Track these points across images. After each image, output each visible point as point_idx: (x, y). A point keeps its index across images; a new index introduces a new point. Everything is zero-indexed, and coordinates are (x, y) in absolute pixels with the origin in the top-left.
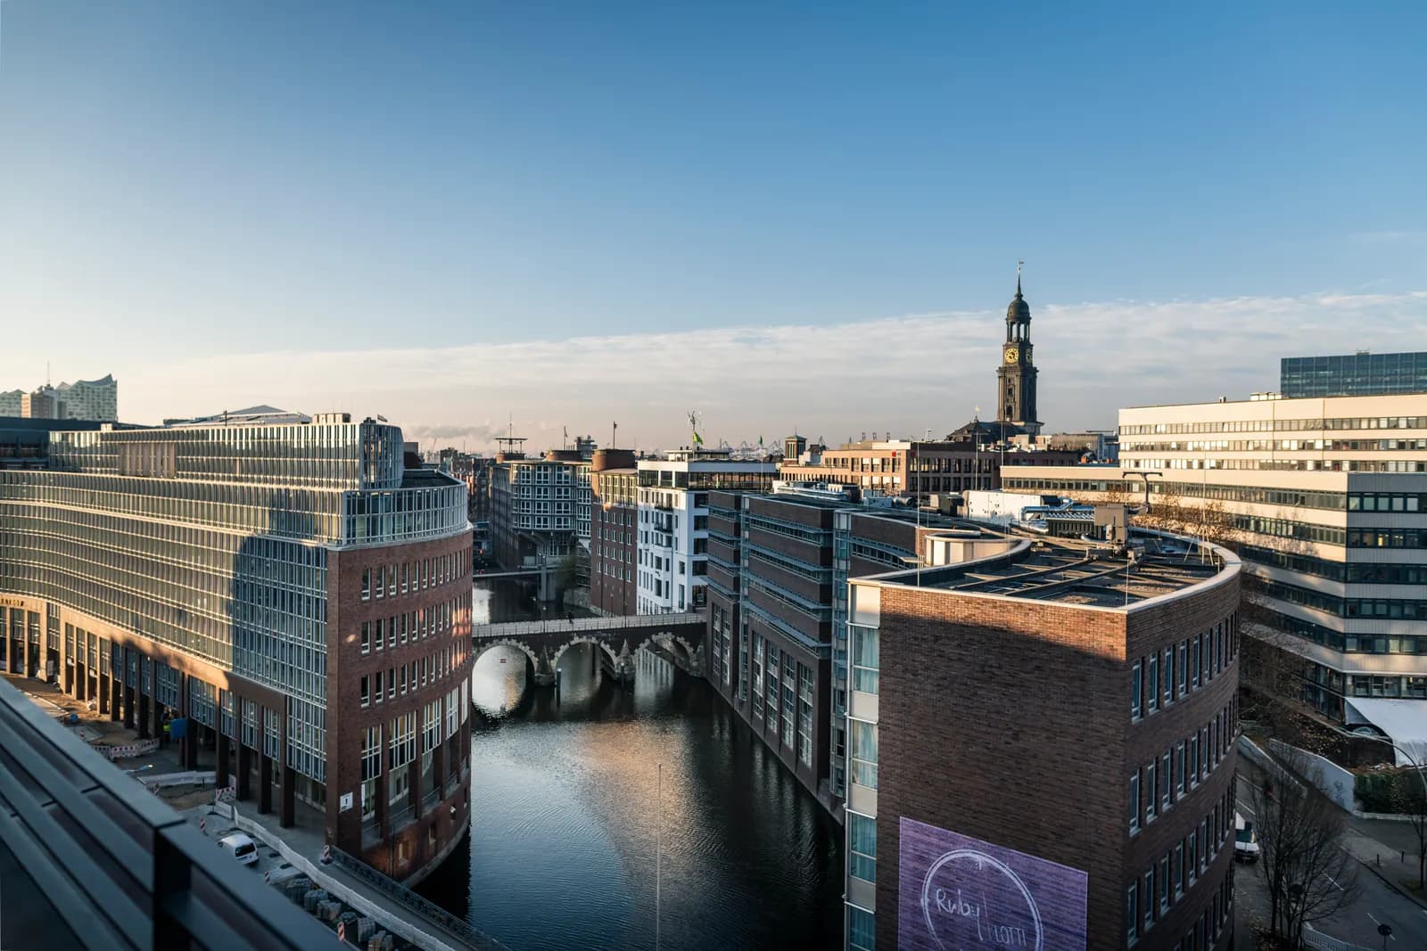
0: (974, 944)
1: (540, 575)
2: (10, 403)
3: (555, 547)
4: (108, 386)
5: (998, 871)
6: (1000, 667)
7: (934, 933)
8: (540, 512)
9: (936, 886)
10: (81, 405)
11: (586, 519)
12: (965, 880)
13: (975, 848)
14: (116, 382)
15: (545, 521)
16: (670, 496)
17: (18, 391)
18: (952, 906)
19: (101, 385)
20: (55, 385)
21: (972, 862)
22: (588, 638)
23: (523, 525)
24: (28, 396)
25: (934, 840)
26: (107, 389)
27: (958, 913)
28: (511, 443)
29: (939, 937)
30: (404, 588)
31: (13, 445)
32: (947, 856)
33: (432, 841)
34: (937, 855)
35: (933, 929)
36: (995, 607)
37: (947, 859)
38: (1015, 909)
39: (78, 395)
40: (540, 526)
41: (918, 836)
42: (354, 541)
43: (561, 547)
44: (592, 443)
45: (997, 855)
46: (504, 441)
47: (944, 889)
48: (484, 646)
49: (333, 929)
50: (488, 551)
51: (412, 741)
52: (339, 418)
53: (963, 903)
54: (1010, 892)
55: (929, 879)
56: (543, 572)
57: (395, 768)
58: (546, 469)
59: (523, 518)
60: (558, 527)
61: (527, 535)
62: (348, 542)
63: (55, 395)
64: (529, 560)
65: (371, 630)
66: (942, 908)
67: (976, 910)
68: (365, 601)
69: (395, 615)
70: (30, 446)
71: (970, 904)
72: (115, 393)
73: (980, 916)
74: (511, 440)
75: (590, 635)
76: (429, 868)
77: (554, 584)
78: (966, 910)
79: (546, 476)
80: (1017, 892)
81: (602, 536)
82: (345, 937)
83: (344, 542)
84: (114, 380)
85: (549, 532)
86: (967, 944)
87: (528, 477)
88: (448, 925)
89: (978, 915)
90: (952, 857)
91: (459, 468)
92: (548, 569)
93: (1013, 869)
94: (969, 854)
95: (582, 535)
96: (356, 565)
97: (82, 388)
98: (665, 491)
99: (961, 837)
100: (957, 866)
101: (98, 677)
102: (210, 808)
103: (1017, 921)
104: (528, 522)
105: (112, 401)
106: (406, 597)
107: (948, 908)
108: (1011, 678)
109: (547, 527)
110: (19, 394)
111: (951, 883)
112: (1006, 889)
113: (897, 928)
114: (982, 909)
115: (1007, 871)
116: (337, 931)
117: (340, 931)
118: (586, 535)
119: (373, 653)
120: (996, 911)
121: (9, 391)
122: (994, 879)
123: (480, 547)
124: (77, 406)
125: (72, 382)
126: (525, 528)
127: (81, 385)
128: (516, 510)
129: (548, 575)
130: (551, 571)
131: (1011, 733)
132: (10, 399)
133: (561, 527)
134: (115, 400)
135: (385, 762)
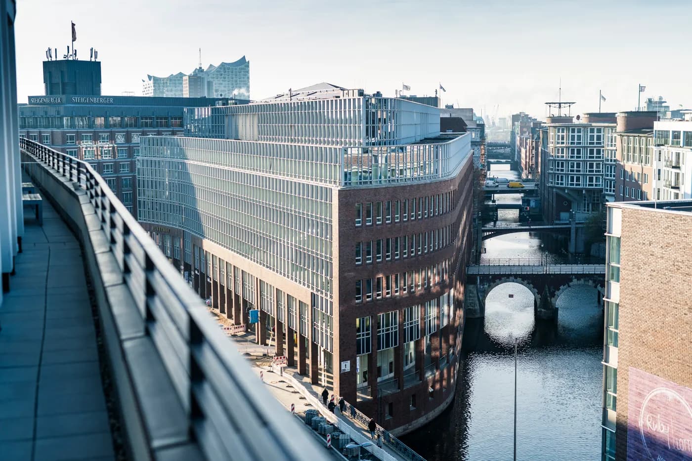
0: (666, 451)
1: (570, 228)
2: (175, 84)
3: (588, 205)
4: (243, 66)
5: (679, 402)
6: (683, 262)
7: (645, 444)
8: (573, 171)
9: (647, 413)
10: (224, 83)
11: (613, 178)
12: (662, 408)
13: (667, 386)
14: (249, 62)
15: (578, 179)
16: (678, 155)
17: (181, 73)
18: (655, 426)
19: (237, 66)
20: (205, 68)
21: (666, 396)
22: (585, 281)
23: (558, 184)
24: (187, 78)
25: (647, 382)
26: (242, 69)
27: (658, 431)
28: (560, 107)
29: (648, 447)
30: (388, 219)
31: (166, 118)
32: (653, 392)
33: (412, 408)
34: (648, 392)
35: (645, 442)
36: (681, 220)
37: (653, 394)
38: (687, 427)
39: (221, 75)
40: (573, 184)
41: (638, 379)
42: (350, 183)
43: (593, 204)
44: (664, 105)
45: (679, 391)
46: (554, 105)
47: (651, 414)
48: (494, 282)
49: (324, 438)
50: (536, 207)
51: (396, 332)
52: (356, 92)
53: (661, 423)
54: (684, 416)
55: (644, 408)
56: (573, 227)
57: (382, 350)
58: (579, 131)
59: (558, 177)
60: (589, 185)
61: (561, 193)
62: (346, 184)
63: (205, 76)
64: (564, 215)
65: (363, 247)
66: (650, 428)
67: (667, 428)
68: (358, 227)
69: (381, 238)
70: (176, 119)
71: (664, 424)
72: (248, 72)
73: (669, 433)
74: (560, 104)
75: (587, 279)
76: (410, 427)
77: (582, 237)
78: (662, 429)
79: (579, 137)
80: (689, 416)
81: (624, 194)
82: (332, 444)
83: (343, 184)
84: (247, 61)
85: (581, 190)
86: (662, 451)
87: (563, 138)
88: (397, 447)
89: (668, 432)
90: (655, 393)
91: (525, 132)
92: (577, 224)
93: (687, 400)
94: (664, 390)
95: (609, 193)
96: (351, 200)
97: (224, 69)
98: (675, 150)
99: (660, 379)
100: (658, 399)
101: (212, 282)
102: (269, 369)
103: (688, 435)
104: (562, 180)
105: (246, 79)
106: (389, 226)
107: (652, 427)
108: (688, 269)
109: (579, 185)
110: (181, 75)
111: (655, 410)
112: (683, 414)
113: (626, 442)
114: (670, 427)
115: (683, 402)
116: (326, 440)
117: (328, 439)
118: (612, 193)
119: (364, 265)
120: (677, 429)
121: (174, 74)
122: (676, 407)
123: (529, 205)
124: (221, 84)
125: (217, 64)
126: (559, 186)
127: (223, 65)
128: (552, 169)
129: (577, 229)
130: (580, 226)
131: (687, 307)
132: (175, 80)
133: (592, 185)
134: (248, 78)
135: (373, 343)
